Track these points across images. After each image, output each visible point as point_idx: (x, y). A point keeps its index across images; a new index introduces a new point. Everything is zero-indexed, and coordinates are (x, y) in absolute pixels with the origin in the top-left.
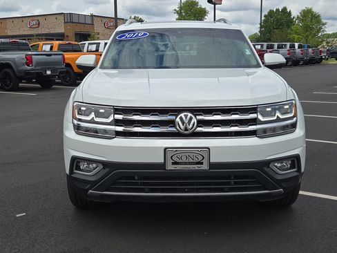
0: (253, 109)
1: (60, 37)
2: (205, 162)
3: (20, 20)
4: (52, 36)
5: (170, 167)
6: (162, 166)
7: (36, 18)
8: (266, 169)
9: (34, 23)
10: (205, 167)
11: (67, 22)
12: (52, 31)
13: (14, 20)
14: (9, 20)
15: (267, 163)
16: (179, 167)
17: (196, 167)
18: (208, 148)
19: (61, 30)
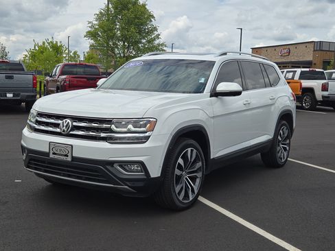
0: (109, 121)
1: (308, 64)
2: (70, 155)
3: (273, 49)
4: (298, 64)
5: (51, 156)
6: (47, 154)
7: (288, 47)
8: (108, 167)
9: (286, 51)
10: (69, 159)
11: (317, 50)
12: (301, 59)
13: (268, 49)
14: (264, 49)
15: (112, 163)
16: (56, 156)
17: (64, 158)
18: (72, 146)
19: (309, 58)
